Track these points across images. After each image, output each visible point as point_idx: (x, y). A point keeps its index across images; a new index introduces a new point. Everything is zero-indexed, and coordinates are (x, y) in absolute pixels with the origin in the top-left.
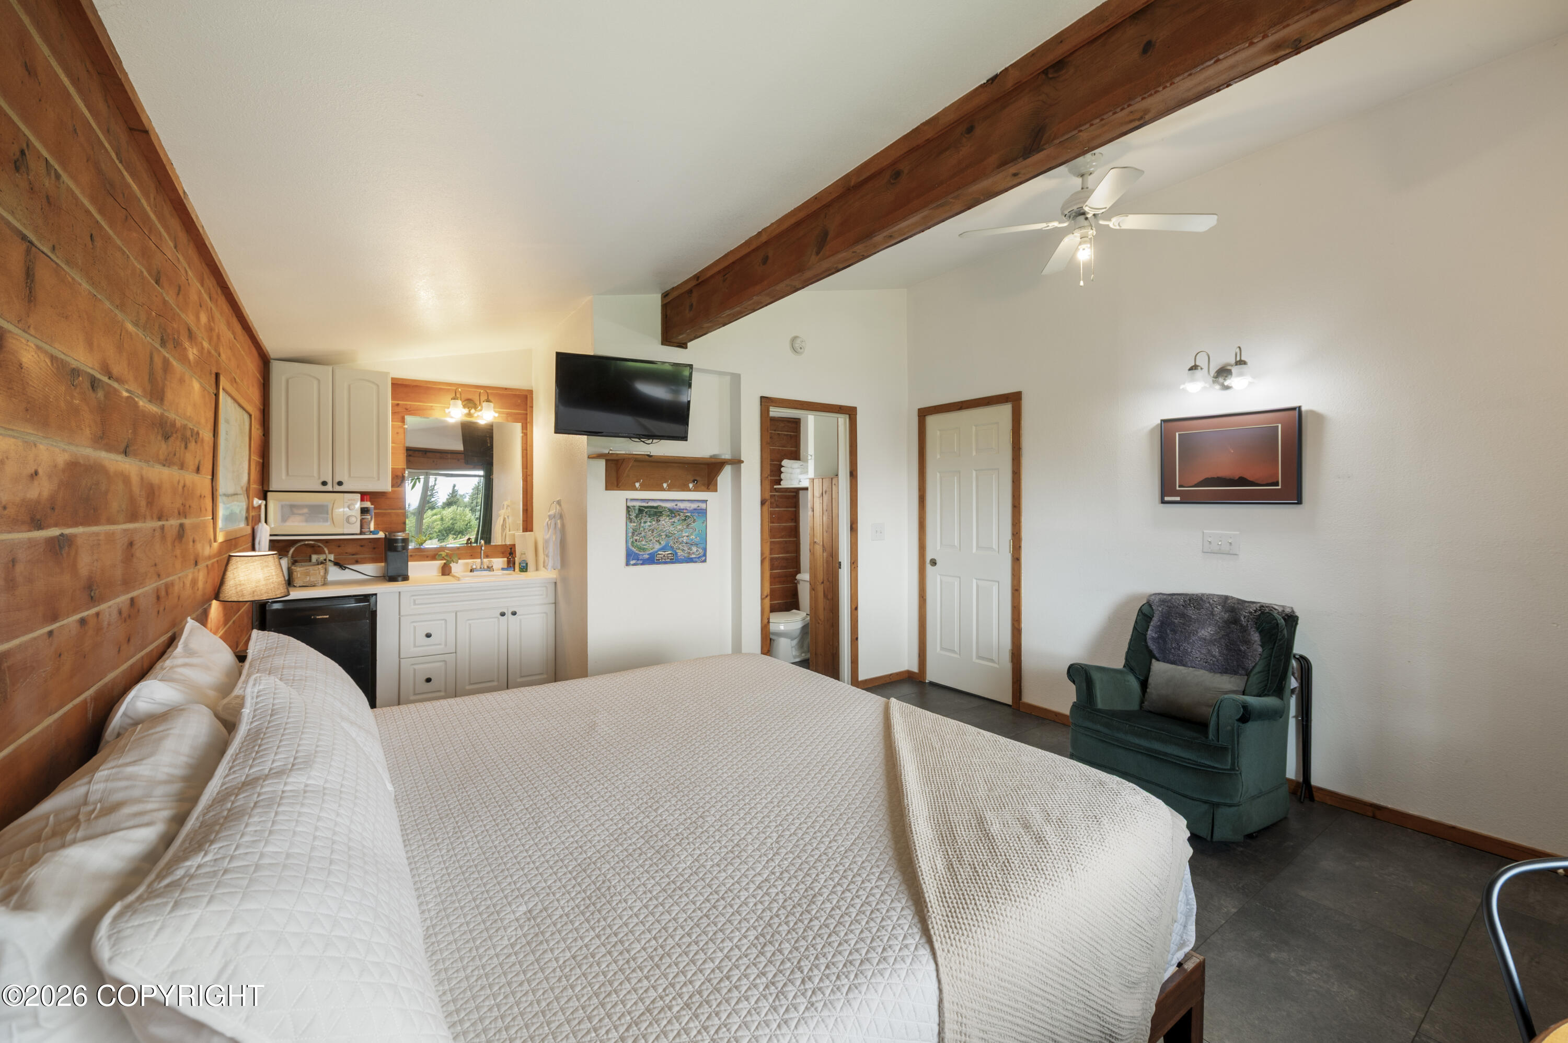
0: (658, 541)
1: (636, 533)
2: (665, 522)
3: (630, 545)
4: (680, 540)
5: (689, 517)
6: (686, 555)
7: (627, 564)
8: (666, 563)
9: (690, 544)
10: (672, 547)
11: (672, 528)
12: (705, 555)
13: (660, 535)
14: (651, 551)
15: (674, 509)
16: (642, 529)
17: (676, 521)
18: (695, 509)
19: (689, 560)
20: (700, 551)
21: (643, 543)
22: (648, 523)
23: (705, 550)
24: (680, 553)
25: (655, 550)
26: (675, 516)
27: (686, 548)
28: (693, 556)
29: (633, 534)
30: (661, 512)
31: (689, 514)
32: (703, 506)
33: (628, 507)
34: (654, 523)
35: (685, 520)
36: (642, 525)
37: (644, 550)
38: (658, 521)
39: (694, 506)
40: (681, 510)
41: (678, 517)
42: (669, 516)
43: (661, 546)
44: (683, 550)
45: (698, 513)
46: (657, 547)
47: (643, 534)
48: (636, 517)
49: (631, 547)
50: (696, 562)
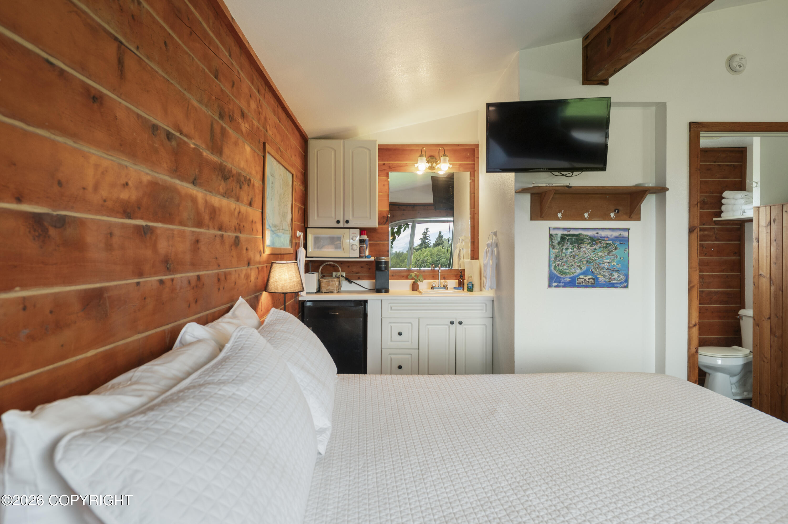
0: (579, 266)
1: (558, 259)
2: (586, 249)
3: (552, 269)
4: (601, 266)
5: (610, 245)
6: (607, 280)
7: (550, 286)
8: (586, 287)
9: (611, 270)
10: (593, 273)
11: (592, 255)
12: (627, 281)
13: (581, 261)
14: (573, 275)
15: (595, 237)
16: (563, 255)
17: (597, 248)
18: (616, 237)
19: (610, 285)
20: (622, 277)
21: (565, 267)
22: (569, 250)
23: (627, 276)
24: (601, 278)
25: (575, 274)
26: (596, 244)
27: (607, 274)
28: (614, 282)
29: (556, 259)
30: (582, 240)
31: (610, 242)
32: (625, 234)
33: (551, 235)
34: (575, 249)
35: (606, 247)
36: (564, 251)
37: (566, 274)
38: (579, 248)
39: (616, 234)
40: (602, 238)
41: (599, 245)
42: (589, 243)
43: (582, 271)
44: (604, 276)
45: (619, 241)
46: (578, 271)
47: (565, 259)
48: (559, 244)
49: (553, 271)
50: (617, 287)
